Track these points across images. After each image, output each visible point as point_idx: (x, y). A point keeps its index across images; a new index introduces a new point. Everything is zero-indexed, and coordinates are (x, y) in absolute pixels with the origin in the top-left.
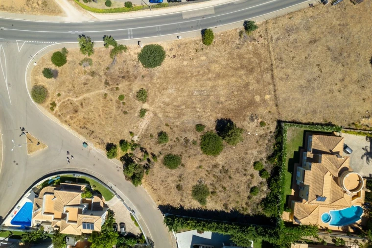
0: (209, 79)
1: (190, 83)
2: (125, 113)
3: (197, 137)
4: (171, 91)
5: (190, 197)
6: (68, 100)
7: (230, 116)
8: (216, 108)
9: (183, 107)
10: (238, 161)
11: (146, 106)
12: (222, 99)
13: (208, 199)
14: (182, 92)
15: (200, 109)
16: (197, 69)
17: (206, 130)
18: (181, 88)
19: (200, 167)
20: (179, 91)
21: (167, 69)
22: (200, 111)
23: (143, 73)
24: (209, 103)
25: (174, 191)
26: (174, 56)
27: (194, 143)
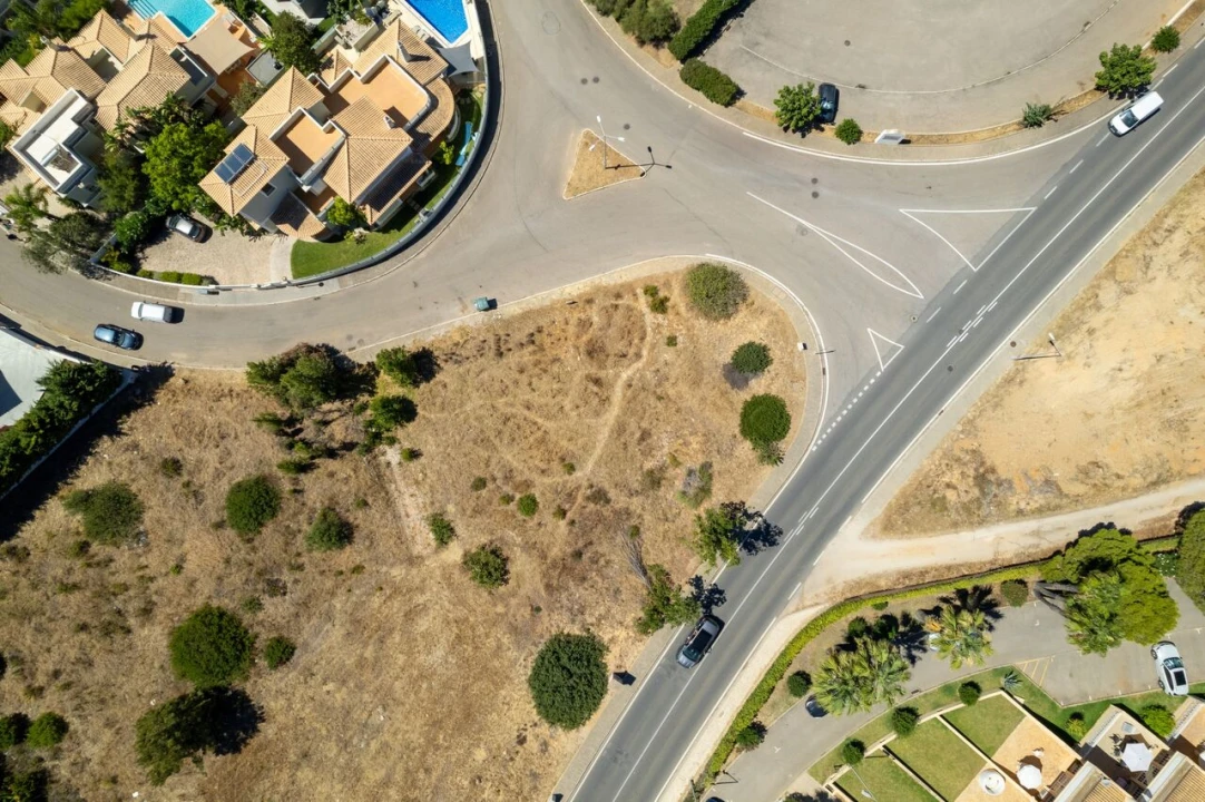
0: (386, 783)
1: (419, 722)
2: (480, 484)
3: (261, 623)
4: (439, 652)
5: (124, 477)
6: (638, 356)
7: (246, 757)
8: (297, 740)
9: (369, 653)
10: (107, 685)
11: (454, 553)
12: (305, 775)
13: (77, 520)
14: (414, 683)
15: (328, 692)
16: (439, 772)
17: (262, 663)
18: (424, 686)
19: (178, 568)
20: (422, 676)
21: (503, 692)
22: (325, 688)
23: (546, 619)
24: (324, 732)
25: (174, 447)
26: (522, 741)
27: (255, 605)
